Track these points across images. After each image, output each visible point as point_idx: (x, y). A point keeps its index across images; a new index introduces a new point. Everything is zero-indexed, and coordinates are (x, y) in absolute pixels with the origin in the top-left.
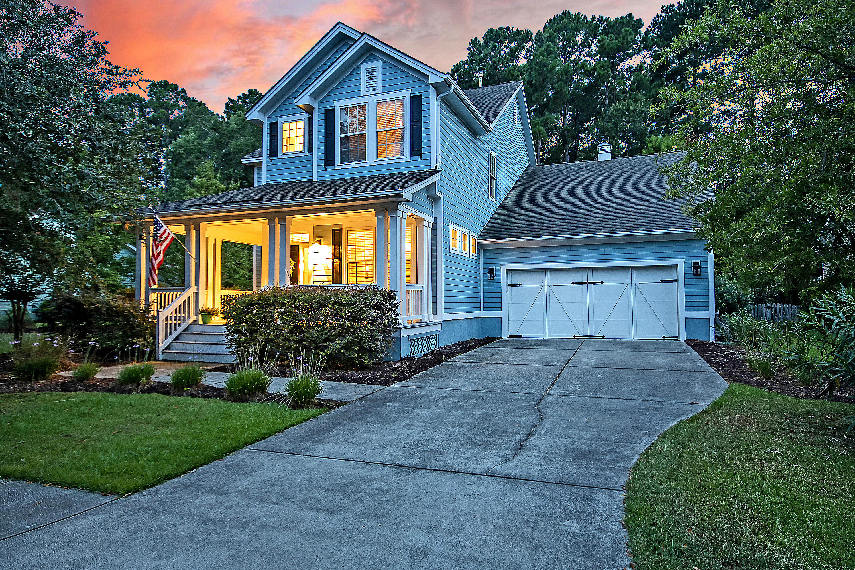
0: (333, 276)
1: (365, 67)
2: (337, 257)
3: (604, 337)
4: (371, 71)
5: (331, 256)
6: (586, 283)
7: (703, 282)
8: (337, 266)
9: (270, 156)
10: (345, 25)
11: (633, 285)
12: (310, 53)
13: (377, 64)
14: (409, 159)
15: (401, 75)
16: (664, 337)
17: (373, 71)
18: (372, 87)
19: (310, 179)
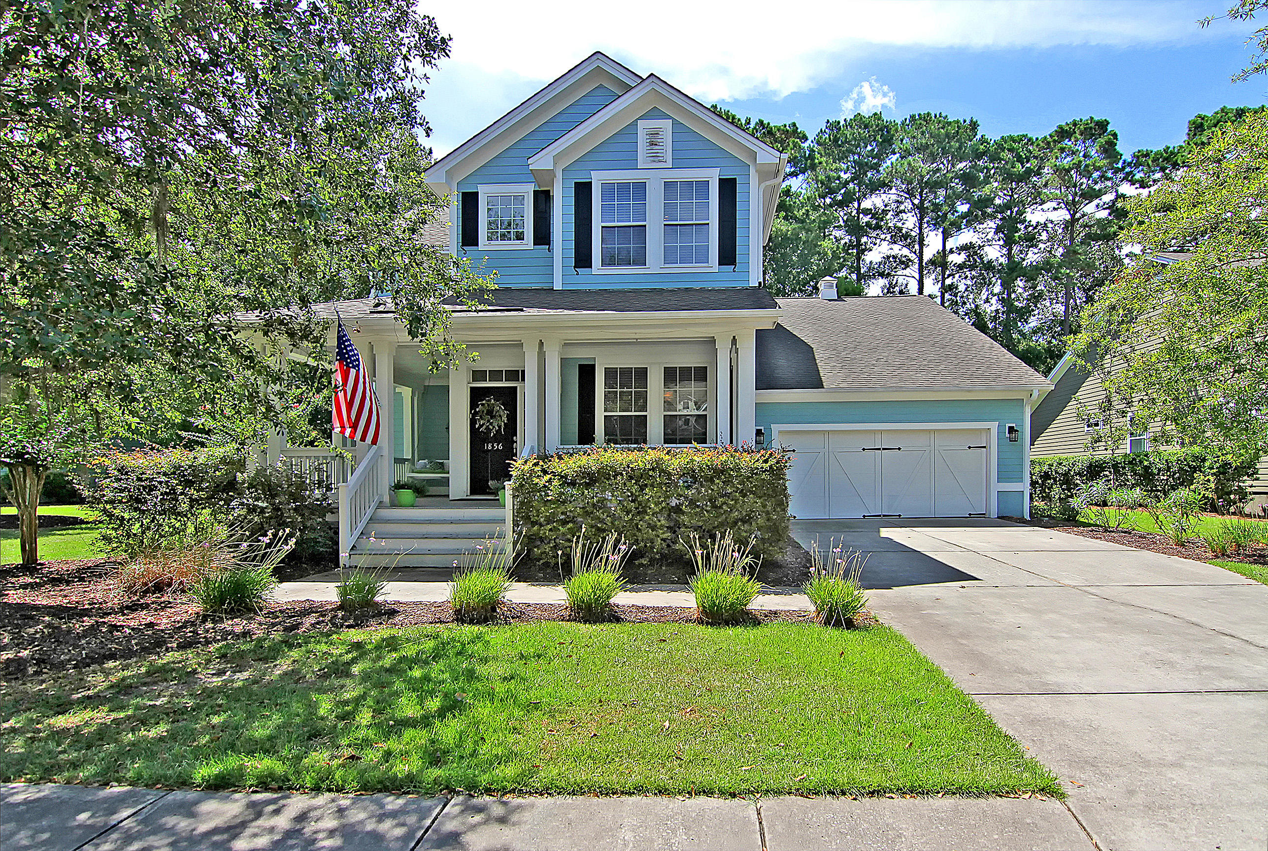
0: (580, 433)
1: (643, 126)
3: (900, 515)
4: (654, 133)
6: (879, 449)
7: (1017, 450)
8: (586, 419)
9: (463, 245)
11: (937, 452)
13: (666, 125)
14: (716, 268)
15: (702, 145)
16: (970, 514)
17: (657, 134)
18: (655, 158)
19: (546, 286)
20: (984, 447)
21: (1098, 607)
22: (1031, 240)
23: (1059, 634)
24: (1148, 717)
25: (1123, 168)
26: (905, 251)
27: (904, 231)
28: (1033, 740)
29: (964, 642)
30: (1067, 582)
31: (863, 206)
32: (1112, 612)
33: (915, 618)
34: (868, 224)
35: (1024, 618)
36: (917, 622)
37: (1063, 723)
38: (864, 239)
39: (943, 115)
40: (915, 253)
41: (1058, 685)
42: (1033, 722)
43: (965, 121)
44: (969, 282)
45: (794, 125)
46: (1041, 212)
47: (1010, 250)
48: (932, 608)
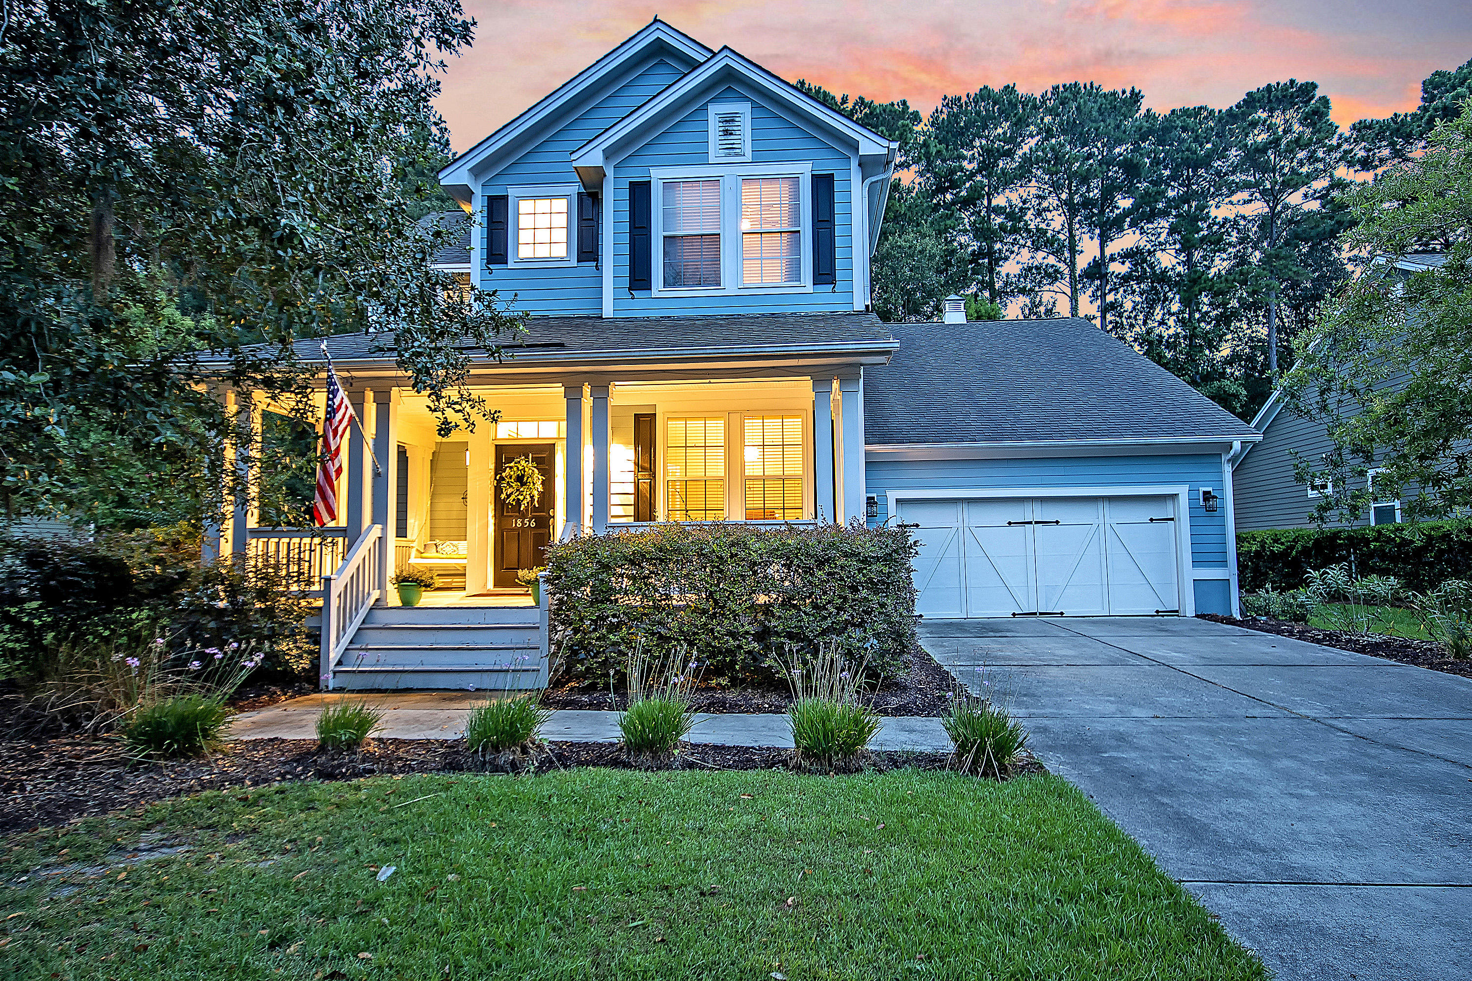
0: (636, 505)
1: (715, 111)
2: (644, 469)
3: (1062, 613)
4: (729, 120)
5: (632, 467)
6: (1030, 523)
7: (1217, 521)
8: (644, 486)
9: (488, 263)
10: (669, 27)
11: (1108, 526)
12: (593, 70)
13: (743, 109)
14: (810, 288)
15: (789, 133)
16: (1157, 612)
17: (733, 121)
18: (730, 149)
19: (591, 313)
20: (1172, 519)
21: (1352, 751)
22: (1216, 242)
23: (1300, 791)
24: (1448, 924)
25: (1339, 146)
26: (1052, 260)
27: (1048, 235)
28: (1281, 957)
29: (1165, 800)
30: (1303, 711)
31: (994, 203)
32: (1374, 757)
33: (1093, 763)
34: (1002, 227)
35: (1247, 766)
36: (1097, 769)
37: (1321, 931)
38: (998, 246)
39: (1095, 85)
40: (1064, 262)
41: (1307, 869)
42: (1278, 927)
43: (1124, 92)
44: (1138, 299)
45: (904, 103)
46: (1230, 206)
47: (1190, 256)
48: (1117, 748)
